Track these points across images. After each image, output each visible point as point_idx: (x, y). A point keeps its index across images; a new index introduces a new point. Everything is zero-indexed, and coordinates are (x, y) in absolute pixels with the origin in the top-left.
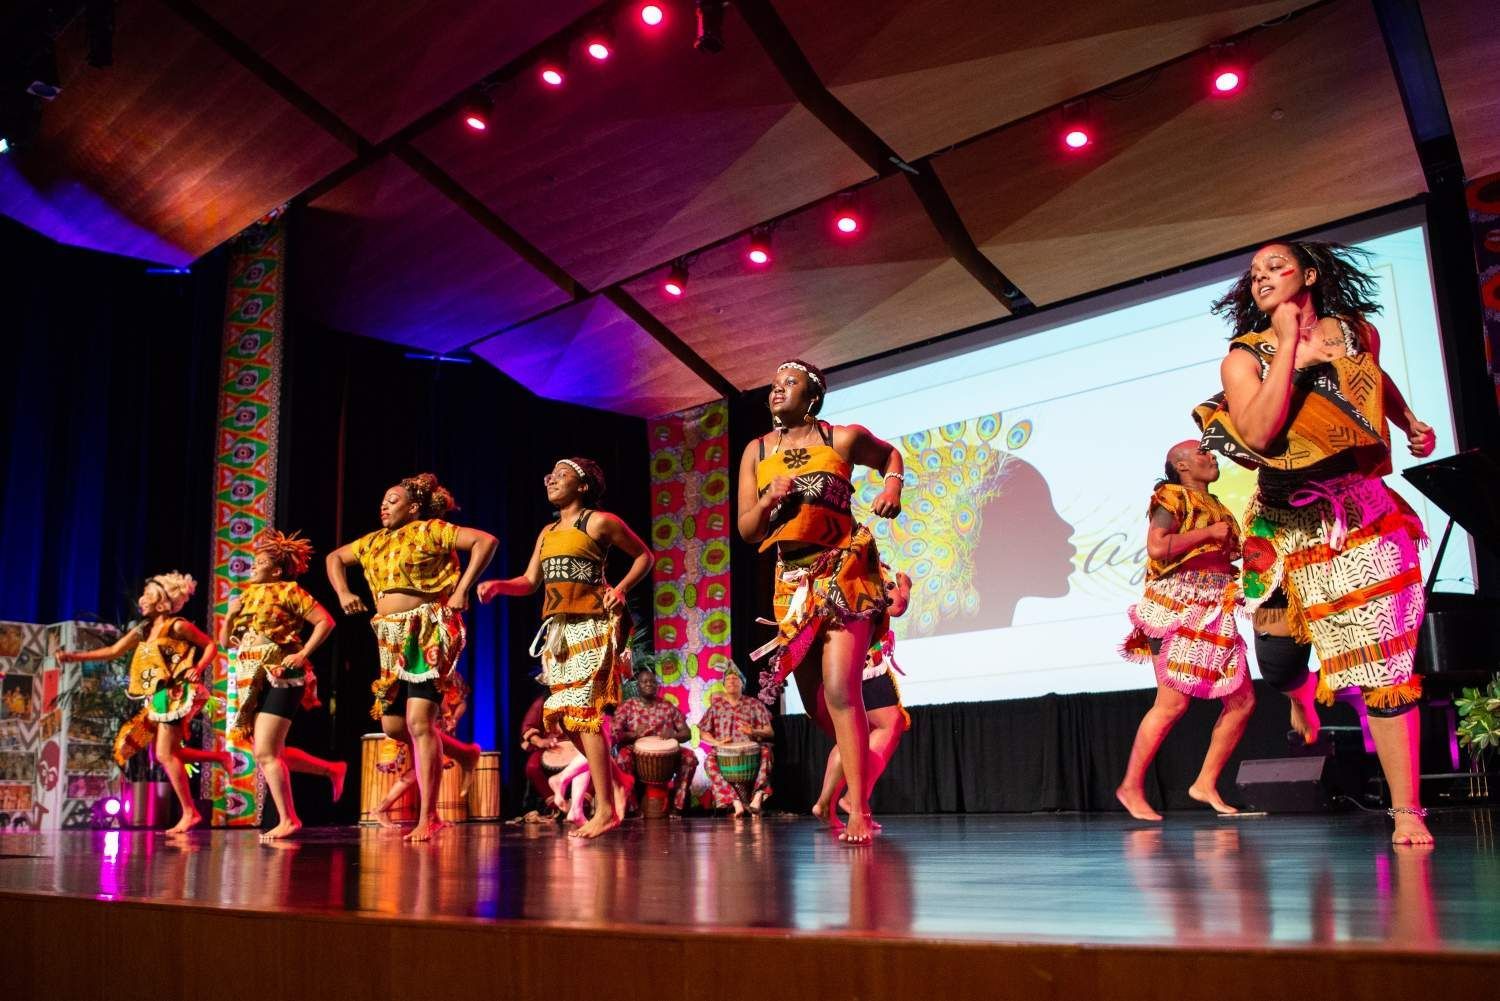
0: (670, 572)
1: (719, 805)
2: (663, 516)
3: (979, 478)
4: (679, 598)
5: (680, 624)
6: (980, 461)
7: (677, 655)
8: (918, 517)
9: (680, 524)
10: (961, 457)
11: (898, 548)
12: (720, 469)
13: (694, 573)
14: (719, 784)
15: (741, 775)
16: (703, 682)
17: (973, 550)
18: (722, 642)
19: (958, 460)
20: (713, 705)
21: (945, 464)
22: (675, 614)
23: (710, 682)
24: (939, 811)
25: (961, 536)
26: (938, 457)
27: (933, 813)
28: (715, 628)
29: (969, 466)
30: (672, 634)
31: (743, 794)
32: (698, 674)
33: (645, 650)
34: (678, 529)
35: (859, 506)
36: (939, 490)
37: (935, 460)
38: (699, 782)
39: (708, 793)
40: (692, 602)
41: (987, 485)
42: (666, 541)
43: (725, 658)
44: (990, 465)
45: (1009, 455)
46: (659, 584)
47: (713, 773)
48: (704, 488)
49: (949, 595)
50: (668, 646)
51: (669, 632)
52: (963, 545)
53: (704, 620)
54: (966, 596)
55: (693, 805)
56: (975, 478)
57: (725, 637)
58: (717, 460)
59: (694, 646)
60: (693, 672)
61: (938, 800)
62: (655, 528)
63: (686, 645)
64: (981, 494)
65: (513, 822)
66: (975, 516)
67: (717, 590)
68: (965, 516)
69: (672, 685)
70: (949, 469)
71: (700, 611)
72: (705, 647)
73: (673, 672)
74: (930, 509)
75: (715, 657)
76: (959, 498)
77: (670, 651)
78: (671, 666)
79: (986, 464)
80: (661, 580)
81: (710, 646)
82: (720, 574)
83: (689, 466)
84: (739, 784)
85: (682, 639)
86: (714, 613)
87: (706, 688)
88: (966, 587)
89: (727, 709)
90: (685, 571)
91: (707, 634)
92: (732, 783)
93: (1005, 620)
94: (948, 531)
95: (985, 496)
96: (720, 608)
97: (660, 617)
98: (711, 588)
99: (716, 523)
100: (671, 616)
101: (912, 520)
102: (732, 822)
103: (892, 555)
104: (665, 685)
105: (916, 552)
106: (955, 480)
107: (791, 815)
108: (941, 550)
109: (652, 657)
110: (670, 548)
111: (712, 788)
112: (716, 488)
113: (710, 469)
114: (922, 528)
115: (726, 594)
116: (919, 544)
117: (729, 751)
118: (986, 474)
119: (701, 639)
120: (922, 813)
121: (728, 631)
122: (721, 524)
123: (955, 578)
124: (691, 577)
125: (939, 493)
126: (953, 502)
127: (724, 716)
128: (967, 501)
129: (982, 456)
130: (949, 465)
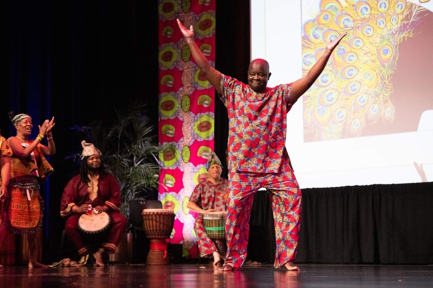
0: (171, 86)
1: (203, 255)
2: (167, 44)
3: (398, 23)
4: (177, 105)
5: (178, 124)
6: (399, 11)
7: (175, 146)
8: (353, 50)
9: (180, 51)
10: (385, 7)
11: (337, 72)
12: (209, 11)
13: (188, 87)
14: (204, 239)
15: (221, 233)
16: (193, 166)
17: (391, 75)
18: (208, 137)
19: (383, 10)
20: (200, 183)
21: (373, 12)
22: (175, 117)
23: (198, 166)
24: (361, 262)
25: (383, 66)
26: (368, 7)
27: (357, 264)
28: (203, 127)
29: (390, 13)
30: (171, 131)
31: (221, 248)
32: (190, 161)
33: (150, 143)
34: (177, 54)
35: (309, 40)
36: (368, 31)
37: (366, 9)
38: (189, 238)
39: (195, 247)
40: (187, 108)
41: (403, 28)
42: (168, 63)
43: (210, 150)
44: (405, 13)
45: (420, 6)
46: (163, 94)
47: (200, 231)
48: (199, 23)
49: (373, 107)
50: (169, 140)
51: (169, 129)
52: (384, 71)
53: (195, 121)
54: (386, 108)
55: (184, 255)
56: (394, 23)
57: (210, 134)
58: (207, 4)
59: (187, 140)
60: (187, 159)
61: (360, 255)
62: (161, 54)
63: (182, 139)
64: (399, 35)
65: (52, 266)
66: (394, 50)
67: (205, 100)
68: (387, 50)
69: (171, 168)
70: (376, 16)
71: (193, 115)
72: (196, 141)
73: (172, 159)
74: (361, 44)
75: (202, 148)
76: (382, 37)
77: (170, 143)
78: (170, 155)
79: (402, 13)
80: (165, 91)
81: (199, 140)
82: (207, 88)
83: (186, 8)
84: (218, 239)
85: (179, 135)
86: (202, 116)
87: (195, 170)
88: (386, 102)
89: (210, 187)
90: (182, 85)
91: (197, 131)
92: (213, 240)
93: (413, 126)
94: (373, 61)
95: (402, 36)
96: (207, 113)
97: (163, 118)
98: (200, 98)
99: (206, 51)
100: (171, 118)
101: (347, 52)
102: (213, 267)
103: (333, 78)
104: (166, 168)
105: (349, 75)
106: (380, 24)
107: (256, 263)
108: (368, 75)
109: (156, 147)
110: (171, 68)
111: (198, 243)
112: (205, 25)
113: (202, 11)
114: (354, 58)
115: (211, 103)
116: (352, 70)
117: (212, 216)
118: (402, 20)
119: (193, 135)
120: (348, 264)
121: (212, 129)
122: (209, 51)
123: (377, 95)
124: (187, 89)
125: (368, 33)
126: (378, 40)
127: (209, 192)
128: (389, 40)
129: (400, 6)
130: (376, 13)
